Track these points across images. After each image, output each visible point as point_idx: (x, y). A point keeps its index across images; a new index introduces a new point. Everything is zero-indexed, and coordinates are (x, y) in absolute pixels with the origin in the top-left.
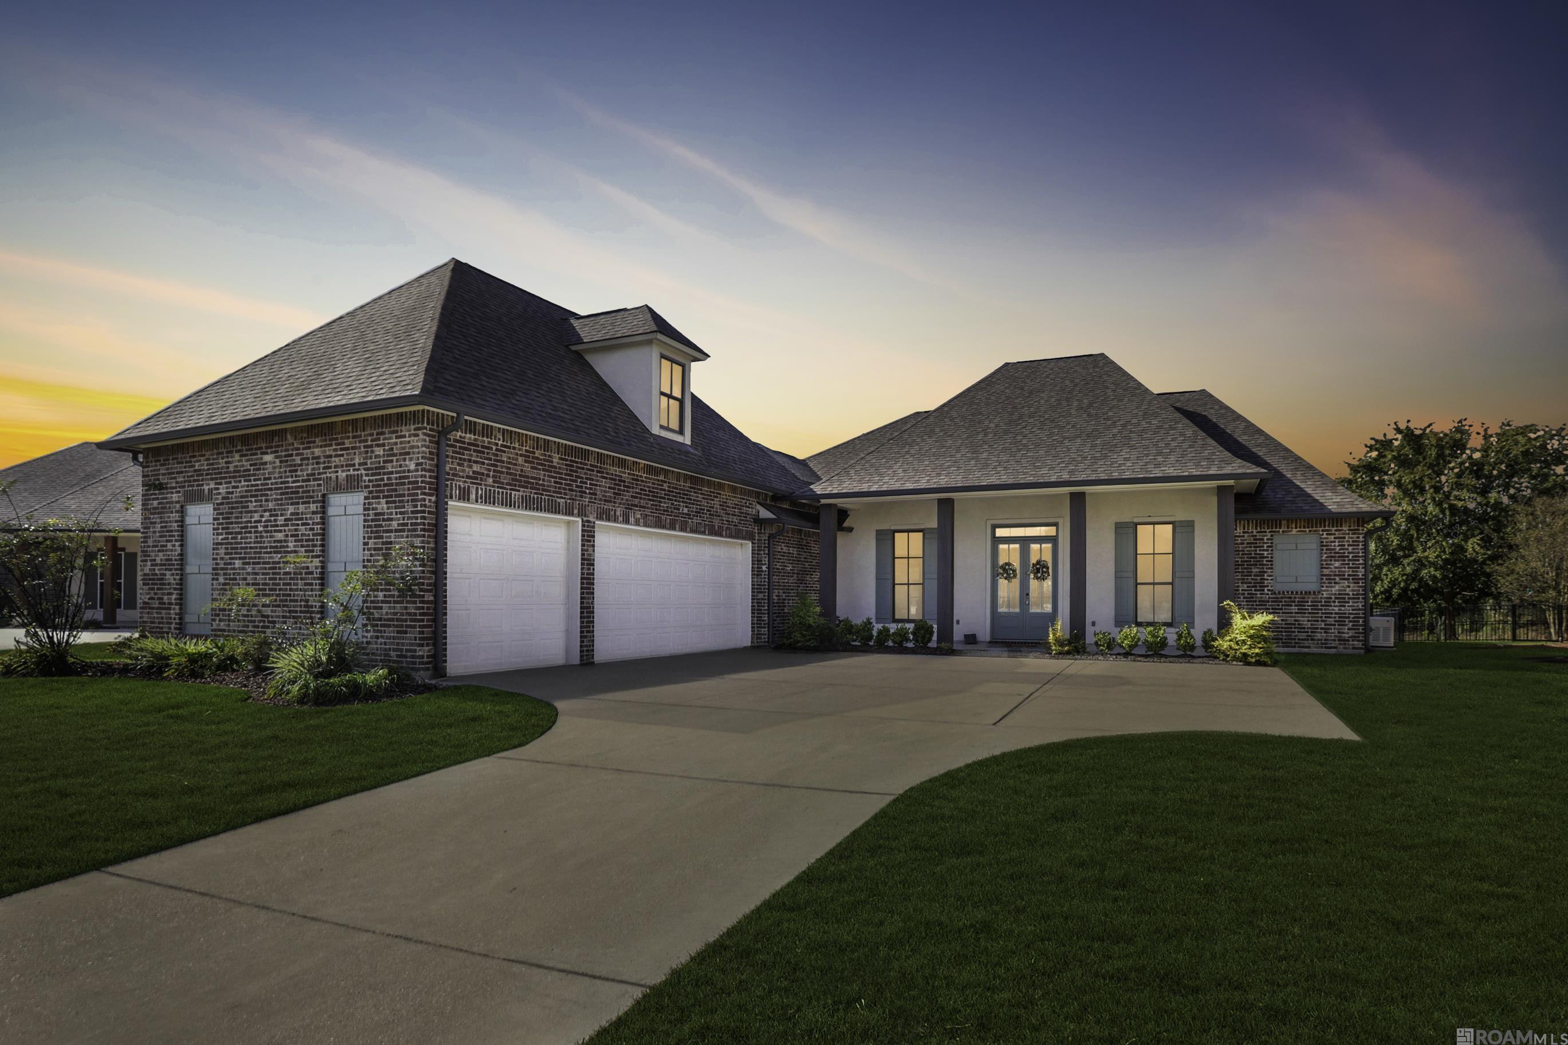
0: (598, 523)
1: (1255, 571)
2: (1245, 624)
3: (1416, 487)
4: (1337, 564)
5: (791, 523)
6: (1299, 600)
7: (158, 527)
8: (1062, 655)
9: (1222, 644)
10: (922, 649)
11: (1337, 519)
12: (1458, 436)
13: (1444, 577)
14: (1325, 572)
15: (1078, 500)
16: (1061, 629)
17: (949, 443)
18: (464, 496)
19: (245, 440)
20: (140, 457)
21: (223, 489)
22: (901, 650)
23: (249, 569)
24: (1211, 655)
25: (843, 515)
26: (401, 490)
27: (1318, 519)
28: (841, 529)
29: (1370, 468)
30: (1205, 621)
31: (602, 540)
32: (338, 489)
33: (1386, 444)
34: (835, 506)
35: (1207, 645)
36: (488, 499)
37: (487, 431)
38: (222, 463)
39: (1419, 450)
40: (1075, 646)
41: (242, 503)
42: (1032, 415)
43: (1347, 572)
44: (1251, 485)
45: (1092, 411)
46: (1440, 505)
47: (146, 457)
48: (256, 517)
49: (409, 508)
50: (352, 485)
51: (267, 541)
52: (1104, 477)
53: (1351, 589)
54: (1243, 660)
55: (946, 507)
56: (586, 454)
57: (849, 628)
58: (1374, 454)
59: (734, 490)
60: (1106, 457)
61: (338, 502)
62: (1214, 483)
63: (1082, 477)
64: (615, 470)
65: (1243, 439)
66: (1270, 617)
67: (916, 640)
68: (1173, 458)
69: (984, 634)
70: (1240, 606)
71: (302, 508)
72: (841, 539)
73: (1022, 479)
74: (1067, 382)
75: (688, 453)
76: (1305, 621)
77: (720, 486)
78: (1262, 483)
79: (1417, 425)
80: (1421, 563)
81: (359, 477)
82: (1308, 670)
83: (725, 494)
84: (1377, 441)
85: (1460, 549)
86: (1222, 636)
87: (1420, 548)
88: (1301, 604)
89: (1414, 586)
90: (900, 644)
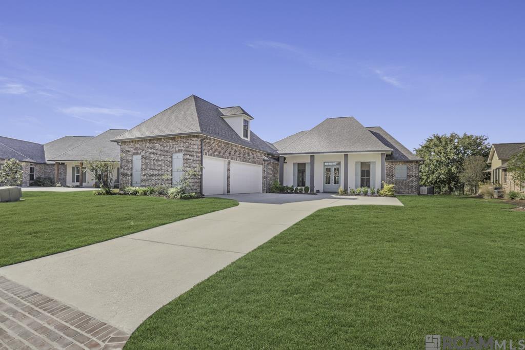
0: (231, 161)
1: (391, 174)
2: (387, 187)
3: (439, 152)
4: (411, 173)
5: (273, 161)
6: (402, 182)
7: (125, 161)
8: (342, 194)
9: (382, 192)
10: (306, 192)
11: (411, 162)
12: (452, 138)
13: (446, 178)
14: (408, 175)
15: (346, 156)
16: (342, 188)
17: (313, 140)
18: (206, 154)
19: (150, 140)
20: (120, 144)
21: (144, 152)
22: (301, 193)
23: (151, 171)
24: (379, 195)
25: (285, 158)
26: (193, 153)
27: (406, 161)
28: (284, 162)
29: (427, 147)
30: (378, 186)
31: (231, 164)
32: (176, 152)
33: (431, 140)
34: (283, 156)
35: (378, 192)
36: (210, 155)
37: (210, 139)
38: (144, 145)
39: (441, 142)
40: (345, 192)
41: (150, 155)
42: (334, 134)
44: (390, 153)
45: (350, 133)
46: (445, 157)
47: (122, 143)
48: (154, 158)
49: (195, 157)
50: (180, 151)
51: (156, 164)
52: (353, 150)
53: (414, 179)
54: (387, 196)
55: (312, 157)
56: (228, 144)
57: (288, 188)
58: (428, 143)
59: (259, 152)
60: (353, 145)
61: (175, 155)
62: (380, 152)
63: (347, 150)
64: (234, 148)
65: (389, 140)
66: (393, 185)
67: (305, 190)
68: (370, 146)
69: (321, 190)
70: (386, 183)
71: (166, 156)
72: (285, 165)
73: (332, 151)
74: (343, 125)
75: (249, 143)
76: (403, 187)
77: (256, 151)
78: (392, 152)
79: (440, 135)
80: (440, 174)
81: (182, 150)
82: (404, 199)
83: (257, 153)
84: (429, 139)
85: (450, 170)
86: (381, 190)
87: (439, 169)
88: (402, 183)
89: (438, 180)
90: (301, 192)
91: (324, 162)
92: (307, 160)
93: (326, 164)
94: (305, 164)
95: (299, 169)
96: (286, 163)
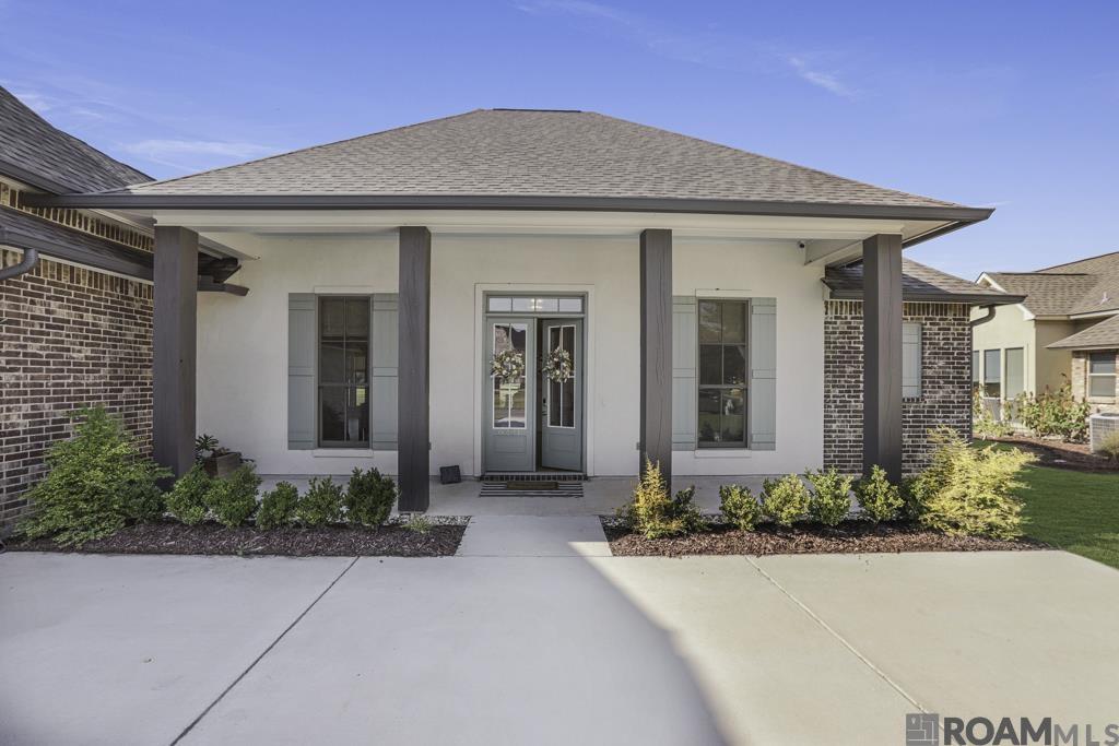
1: (849, 370)
4: (941, 363)
14: (929, 372)
34: (192, 235)
43: (952, 373)
54: (990, 538)
69: (473, 465)
91: (488, 295)
92: (378, 279)
93: (497, 305)
94: (364, 302)
95: (330, 333)
96: (242, 291)
